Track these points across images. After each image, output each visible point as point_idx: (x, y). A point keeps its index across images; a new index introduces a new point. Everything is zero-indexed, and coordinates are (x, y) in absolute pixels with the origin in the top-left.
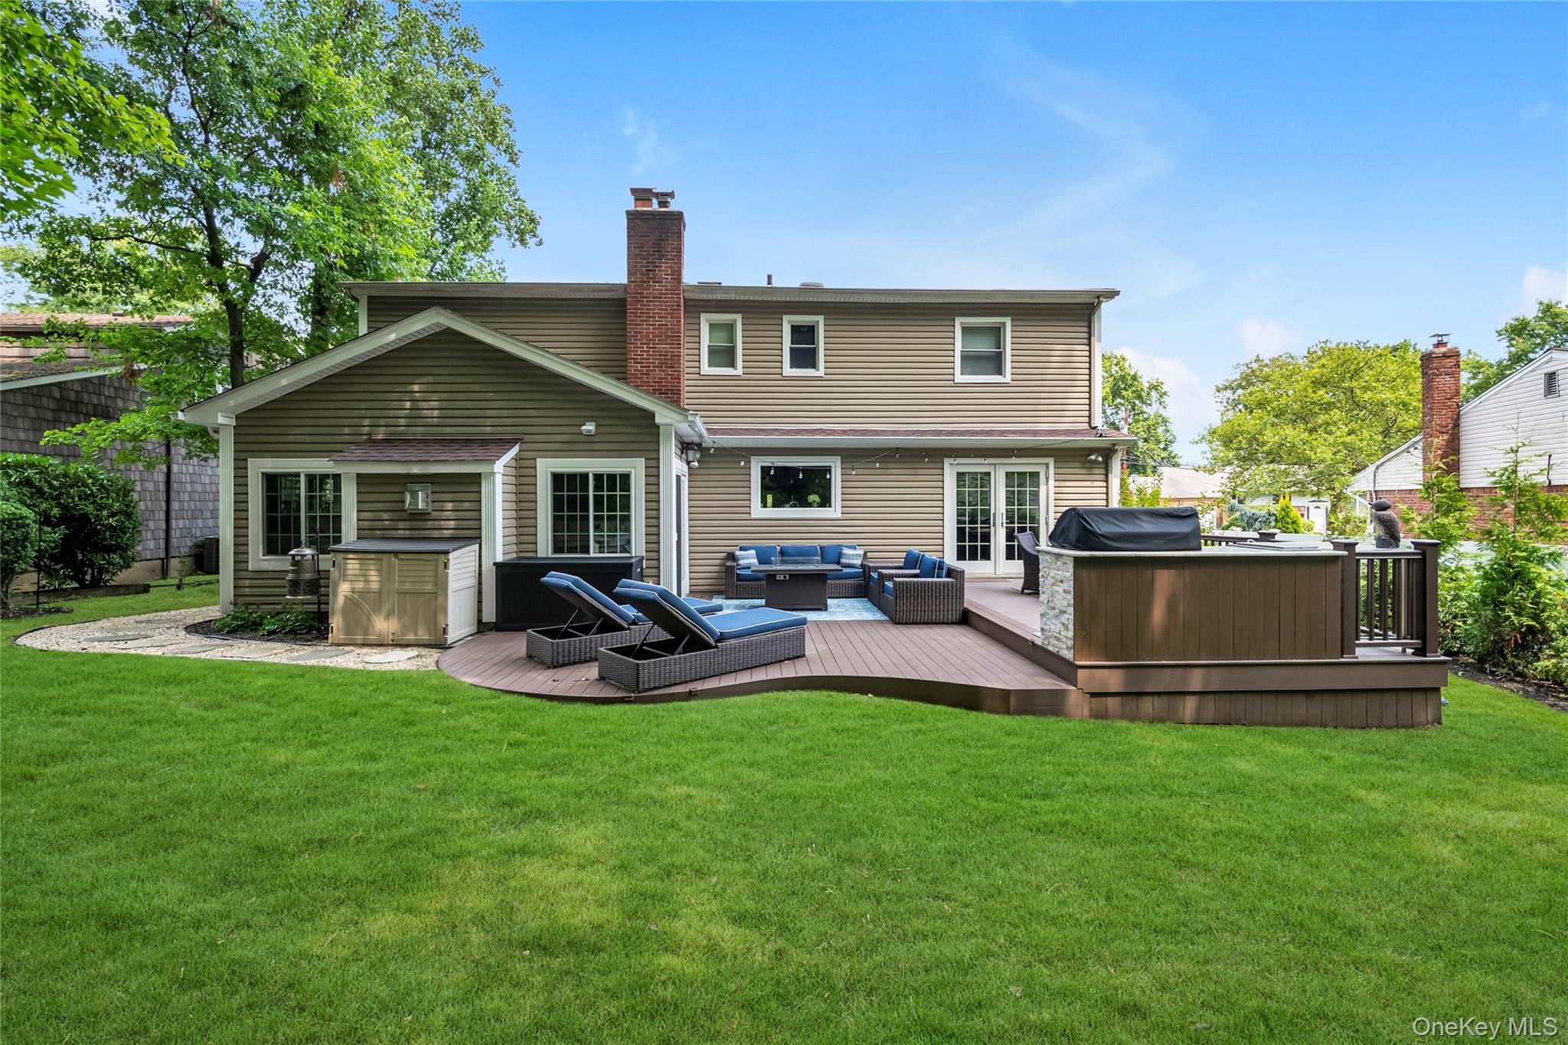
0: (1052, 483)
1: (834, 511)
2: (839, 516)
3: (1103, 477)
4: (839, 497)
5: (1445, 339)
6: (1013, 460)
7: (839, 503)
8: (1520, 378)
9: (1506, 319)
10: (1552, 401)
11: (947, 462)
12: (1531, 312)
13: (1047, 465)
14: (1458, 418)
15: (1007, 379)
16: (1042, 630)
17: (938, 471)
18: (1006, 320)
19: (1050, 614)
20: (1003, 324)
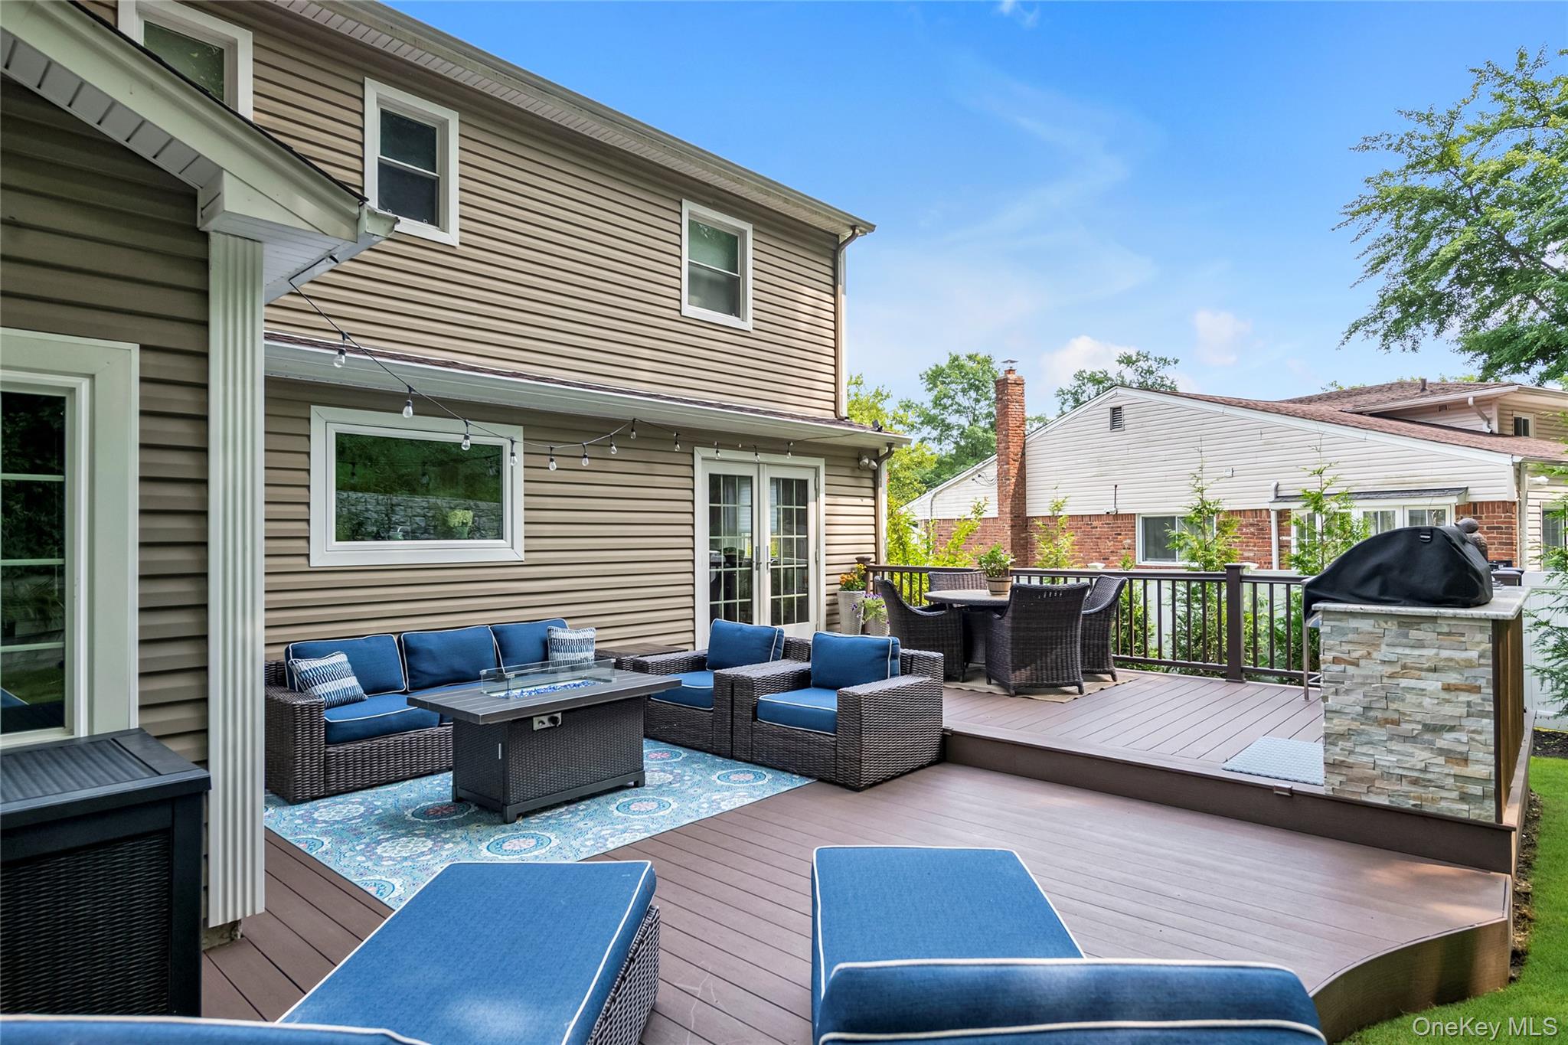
0: (823, 498)
1: (508, 549)
2: (520, 556)
3: (870, 492)
4: (520, 515)
5: (1014, 366)
6: (789, 459)
7: (520, 530)
8: (1086, 411)
9: (928, 366)
10: (1117, 435)
11: (700, 453)
12: (944, 363)
13: (817, 469)
14: (1024, 448)
15: (748, 325)
16: (1331, 766)
17: (686, 471)
18: (748, 227)
19: (1380, 733)
20: (743, 233)
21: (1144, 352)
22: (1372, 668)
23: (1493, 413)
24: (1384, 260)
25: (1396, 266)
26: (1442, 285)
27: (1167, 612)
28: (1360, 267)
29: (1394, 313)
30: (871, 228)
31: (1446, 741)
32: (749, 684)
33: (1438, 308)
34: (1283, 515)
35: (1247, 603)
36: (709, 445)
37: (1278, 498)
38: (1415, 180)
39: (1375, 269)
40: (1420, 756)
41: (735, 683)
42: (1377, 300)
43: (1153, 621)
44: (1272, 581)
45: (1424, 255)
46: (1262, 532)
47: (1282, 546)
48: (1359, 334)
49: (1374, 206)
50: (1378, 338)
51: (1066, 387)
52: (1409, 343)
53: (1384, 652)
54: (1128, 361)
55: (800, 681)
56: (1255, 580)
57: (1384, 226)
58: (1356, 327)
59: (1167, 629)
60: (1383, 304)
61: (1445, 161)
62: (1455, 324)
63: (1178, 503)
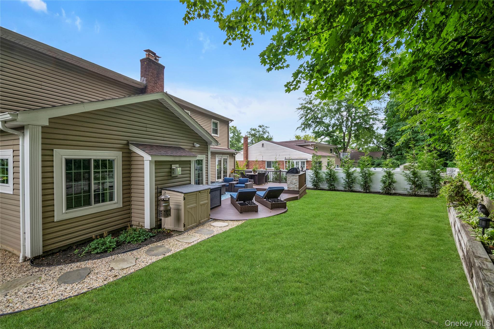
3: (234, 159)
6: (224, 155)
8: (258, 144)
10: (263, 148)
11: (216, 155)
13: (228, 157)
14: (248, 149)
15: (218, 136)
16: (288, 187)
17: (215, 158)
18: (218, 122)
19: (291, 184)
20: (218, 123)
21: (263, 125)
22: (291, 179)
23: (313, 146)
24: (302, 117)
25: (303, 119)
26: (310, 122)
27: (271, 175)
28: (299, 118)
29: (303, 126)
30: (233, 121)
31: (296, 184)
32: (234, 184)
33: (309, 126)
34: (286, 162)
35: (281, 174)
36: (218, 154)
37: (286, 159)
38: (306, 105)
39: (300, 119)
40: (294, 186)
41: (231, 184)
42: (301, 124)
43: (270, 177)
44: (284, 172)
45: (307, 117)
46: (283, 164)
47: (286, 166)
48: (298, 129)
49: (301, 108)
50: (301, 130)
51: (248, 131)
52: (305, 132)
53: (292, 178)
54: (260, 127)
55: (237, 183)
56: (282, 172)
57: (302, 112)
58: (298, 128)
59: (271, 178)
60: (302, 125)
61: (311, 103)
62: (311, 129)
63: (273, 160)
